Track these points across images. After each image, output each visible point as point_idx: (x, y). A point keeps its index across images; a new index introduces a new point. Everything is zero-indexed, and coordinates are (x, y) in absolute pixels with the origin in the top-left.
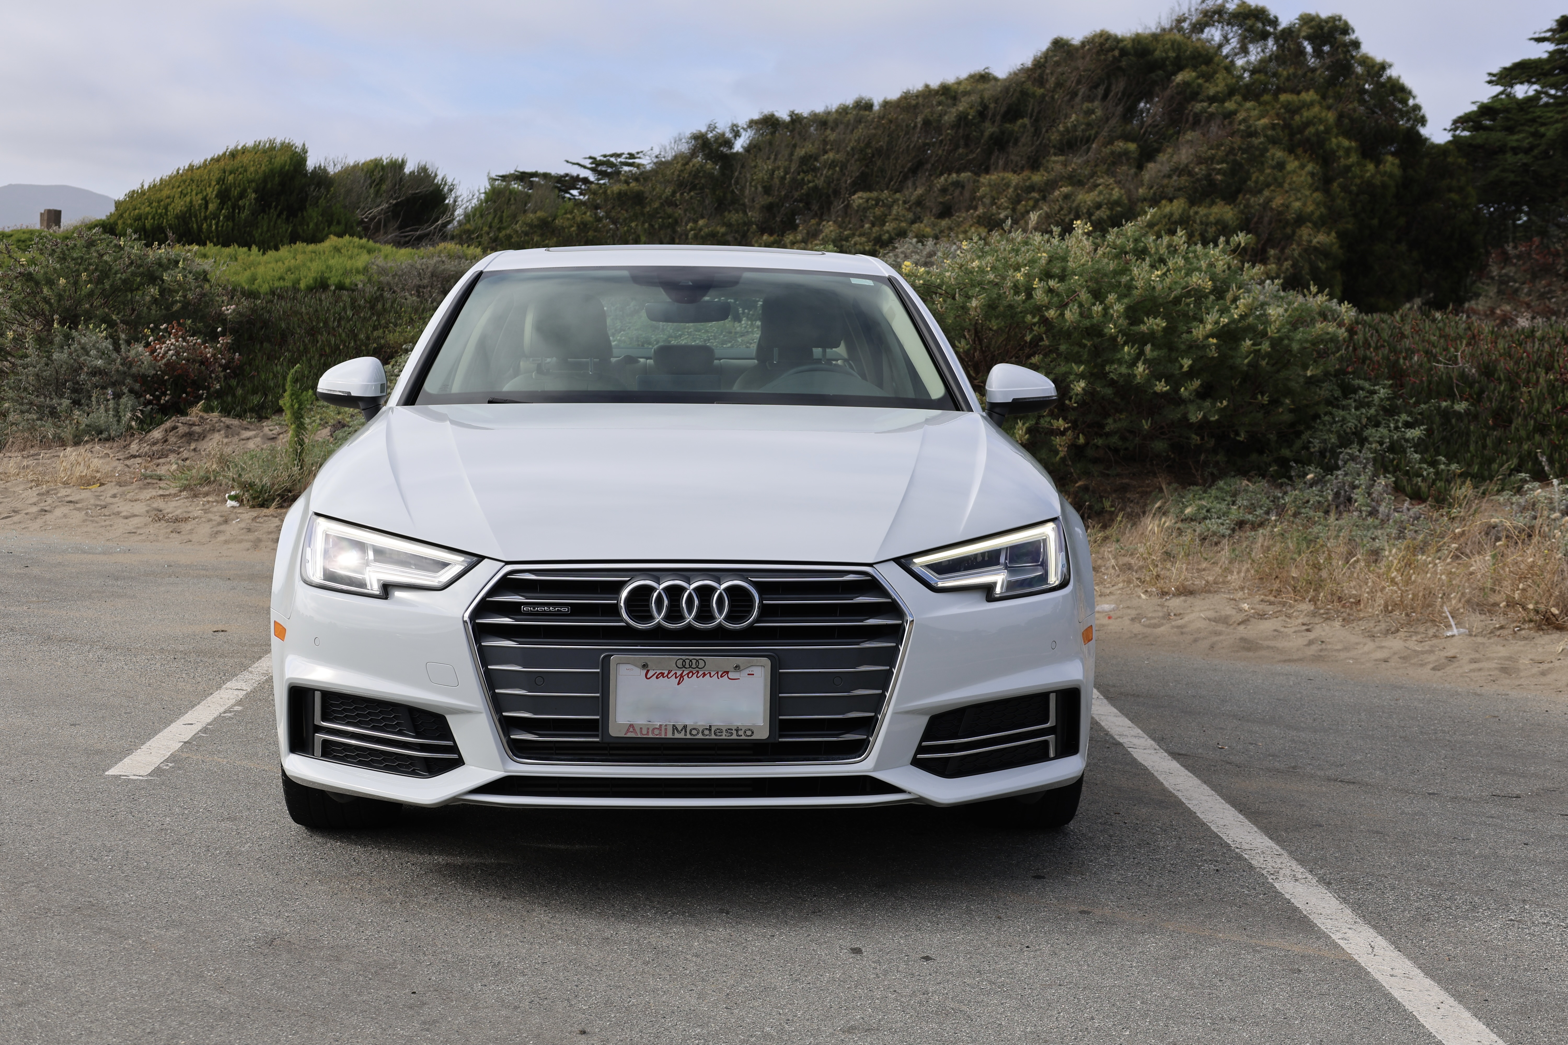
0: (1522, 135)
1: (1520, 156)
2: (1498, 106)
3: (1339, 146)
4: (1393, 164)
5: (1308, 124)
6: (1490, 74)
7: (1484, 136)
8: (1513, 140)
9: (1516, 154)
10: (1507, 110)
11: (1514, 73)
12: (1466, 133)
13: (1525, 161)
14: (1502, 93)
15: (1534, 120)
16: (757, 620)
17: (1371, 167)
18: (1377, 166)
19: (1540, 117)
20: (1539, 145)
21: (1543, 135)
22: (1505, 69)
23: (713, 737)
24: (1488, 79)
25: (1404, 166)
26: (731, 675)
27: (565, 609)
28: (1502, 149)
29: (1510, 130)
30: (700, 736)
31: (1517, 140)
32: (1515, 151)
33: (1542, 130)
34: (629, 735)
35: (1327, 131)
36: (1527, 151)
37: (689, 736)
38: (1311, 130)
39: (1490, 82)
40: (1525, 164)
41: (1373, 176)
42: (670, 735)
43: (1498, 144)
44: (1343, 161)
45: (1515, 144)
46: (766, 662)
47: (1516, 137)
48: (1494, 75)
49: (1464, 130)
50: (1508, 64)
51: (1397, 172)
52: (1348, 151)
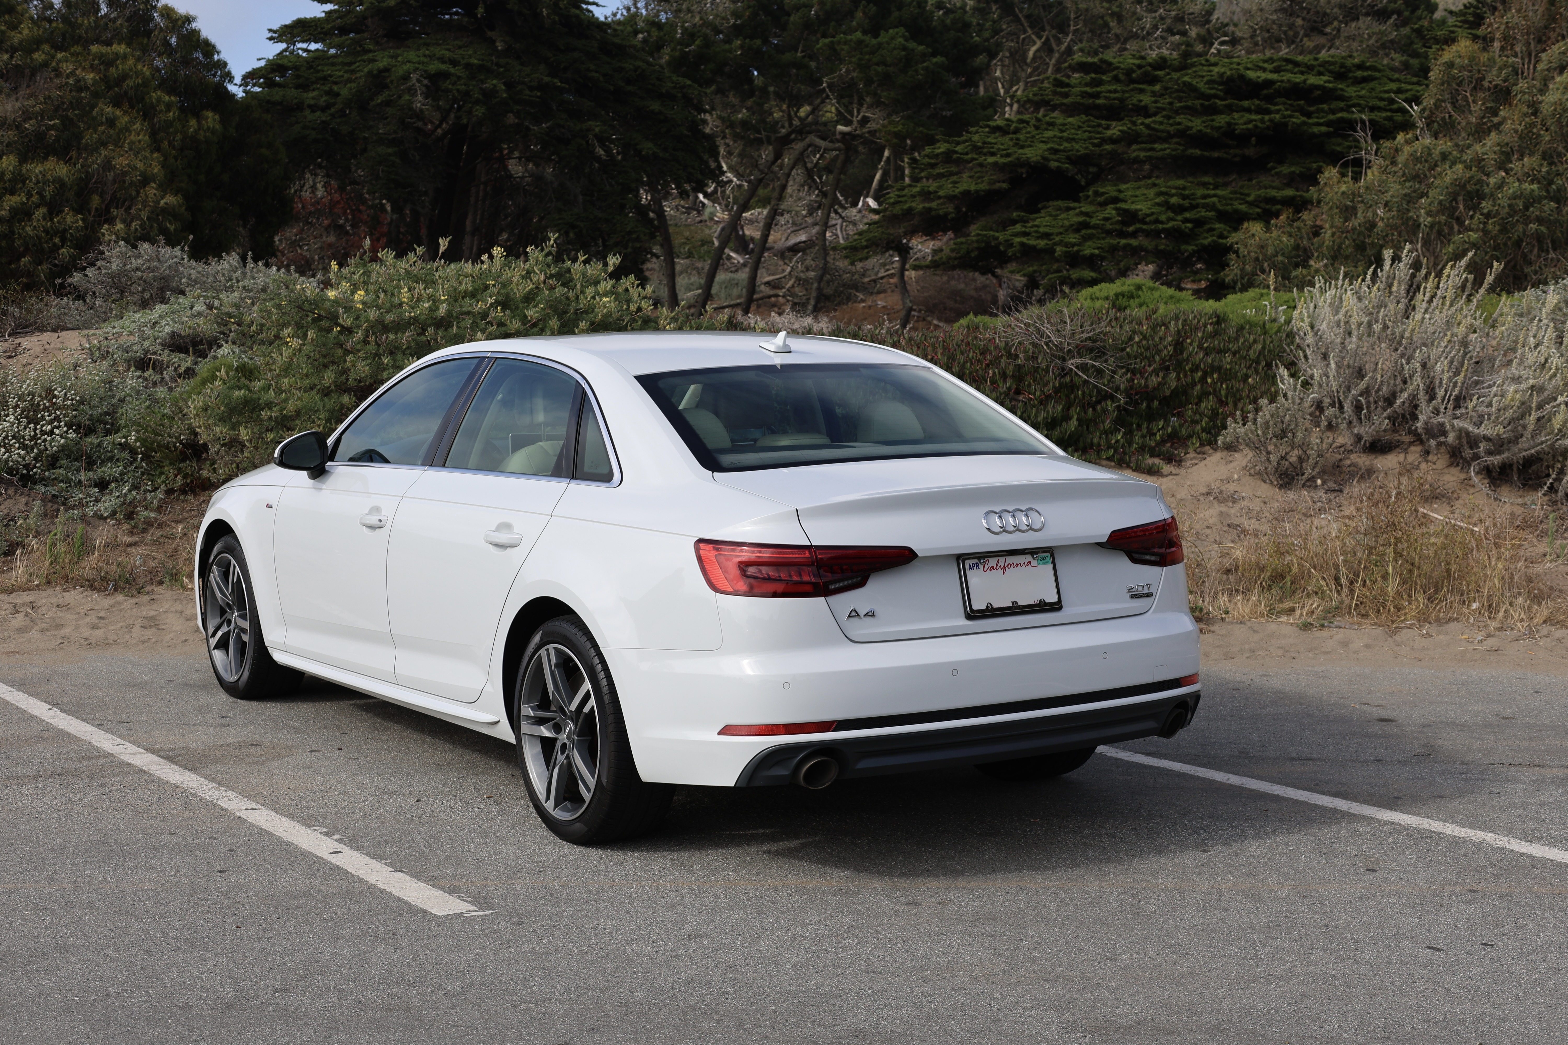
0: (315, 93)
1: (318, 113)
2: (285, 62)
3: (159, 100)
4: (215, 120)
5: (124, 77)
6: (270, 30)
7: (281, 93)
8: (310, 97)
9: (313, 111)
10: (296, 68)
11: (295, 31)
12: (257, 89)
13: (324, 119)
14: (285, 50)
15: (325, 79)
17: (193, 123)
18: (199, 122)
19: (331, 76)
20: (334, 104)
21: (338, 95)
22: (286, 26)
24: (269, 35)
25: (222, 122)
28: (300, 107)
29: (304, 87)
31: (313, 98)
32: (313, 108)
33: (335, 88)
35: (146, 84)
36: (323, 109)
38: (130, 83)
39: (271, 39)
40: (323, 122)
41: (196, 132)
43: (295, 101)
44: (162, 117)
45: (312, 102)
47: (311, 95)
48: (275, 32)
49: (254, 85)
50: (288, 22)
51: (218, 126)
52: (169, 106)
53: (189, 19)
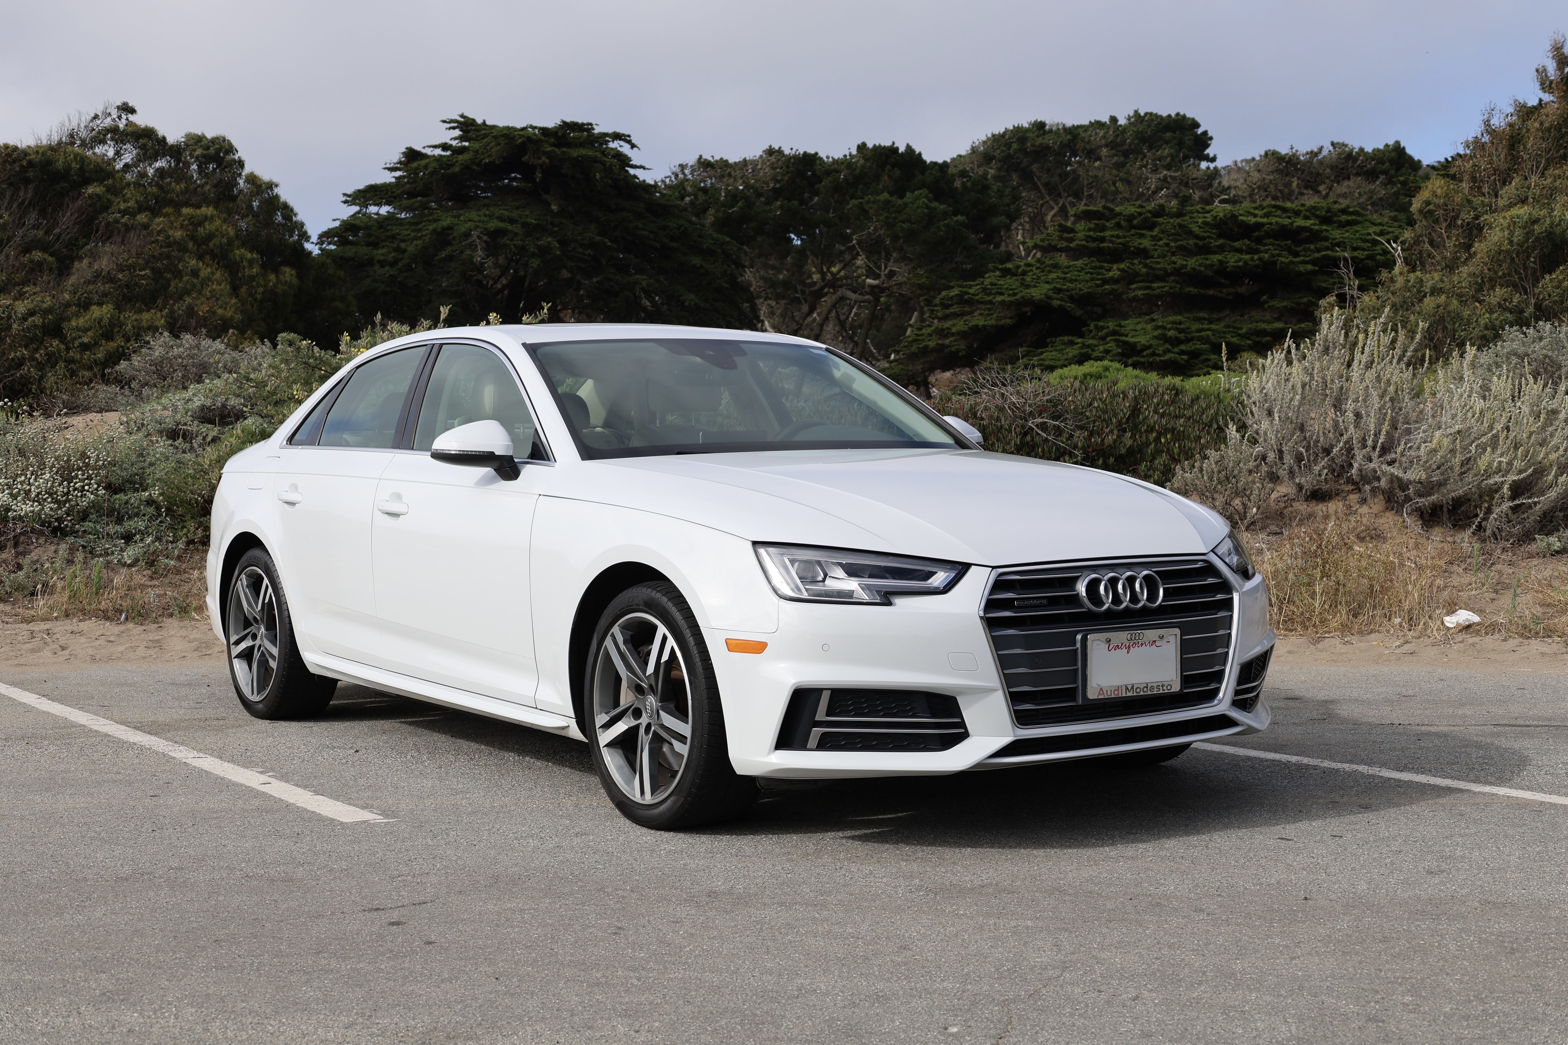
0: (384, 250)
1: (387, 268)
2: (357, 222)
3: (242, 258)
4: (292, 275)
5: (210, 236)
6: (345, 195)
7: (353, 250)
8: (379, 253)
9: (382, 266)
10: (367, 228)
11: (368, 195)
12: (333, 247)
13: (392, 273)
14: (358, 212)
15: (393, 237)
16: (1163, 601)
17: (272, 277)
18: (277, 277)
19: (399, 234)
20: (402, 259)
21: (405, 251)
22: (359, 191)
23: (1149, 693)
24: (344, 199)
25: (299, 276)
26: (1157, 644)
27: (1044, 602)
28: (370, 262)
29: (375, 245)
30: (1142, 693)
31: (383, 255)
32: (382, 263)
33: (403, 245)
34: (1101, 697)
35: (230, 243)
36: (392, 264)
37: (1135, 694)
38: (216, 241)
39: (345, 202)
40: (391, 276)
41: (275, 286)
42: (1124, 695)
43: (366, 257)
44: (247, 272)
45: (382, 258)
46: (1177, 631)
47: (380, 251)
48: (349, 196)
49: (329, 244)
50: (361, 186)
51: (295, 281)
52: (251, 262)
53: (271, 186)
